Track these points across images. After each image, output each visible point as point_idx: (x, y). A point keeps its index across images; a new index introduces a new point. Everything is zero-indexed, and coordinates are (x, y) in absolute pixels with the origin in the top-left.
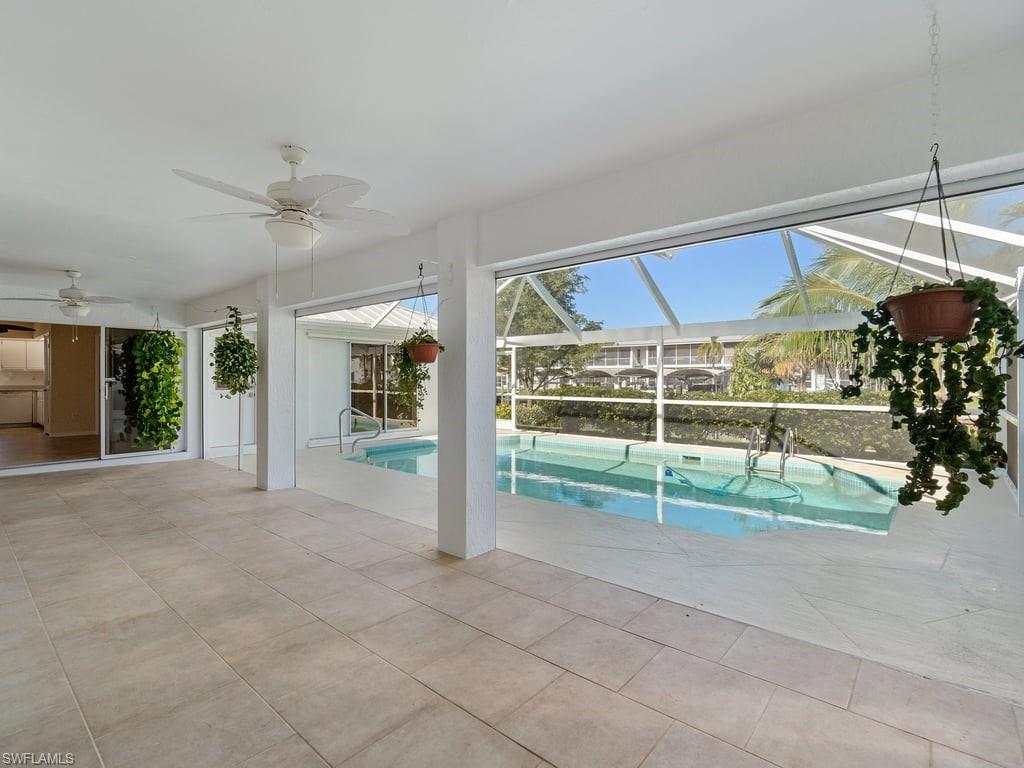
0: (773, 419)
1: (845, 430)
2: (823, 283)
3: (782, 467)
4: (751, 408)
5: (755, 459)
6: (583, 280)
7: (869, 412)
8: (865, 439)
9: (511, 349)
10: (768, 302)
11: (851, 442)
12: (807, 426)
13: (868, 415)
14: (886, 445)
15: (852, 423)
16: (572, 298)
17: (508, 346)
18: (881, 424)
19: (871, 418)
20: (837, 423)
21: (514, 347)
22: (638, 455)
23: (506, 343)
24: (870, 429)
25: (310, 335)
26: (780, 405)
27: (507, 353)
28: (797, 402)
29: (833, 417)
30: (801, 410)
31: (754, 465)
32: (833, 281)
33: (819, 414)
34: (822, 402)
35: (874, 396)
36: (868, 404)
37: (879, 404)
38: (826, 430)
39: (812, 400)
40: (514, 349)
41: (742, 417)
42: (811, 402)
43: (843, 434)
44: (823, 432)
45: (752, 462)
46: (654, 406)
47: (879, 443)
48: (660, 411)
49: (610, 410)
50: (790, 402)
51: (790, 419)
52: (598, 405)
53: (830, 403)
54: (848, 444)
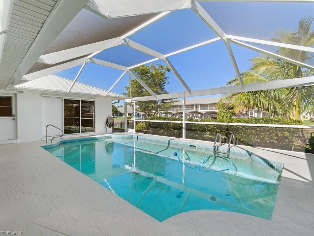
0: (227, 130)
1: (258, 135)
2: (252, 75)
3: (229, 152)
4: (219, 125)
5: (218, 147)
6: (167, 79)
7: (268, 127)
8: (266, 139)
9: (134, 102)
10: (230, 83)
11: (260, 140)
12: (241, 132)
13: (267, 128)
14: (275, 142)
15: (261, 132)
16: (164, 85)
17: (133, 101)
18: (273, 132)
19: (269, 130)
20: (254, 131)
21: (134, 101)
22: (173, 144)
23: (132, 100)
24: (268, 135)
25: (43, 95)
26: (230, 124)
27: (132, 104)
28: (238, 122)
29: (253, 129)
30: (239, 126)
31: (217, 150)
32: (256, 75)
33: (246, 128)
34: (248, 123)
35: (270, 120)
36: (268, 123)
37: (272, 123)
38: (250, 135)
39: (244, 121)
40: (135, 103)
41: (215, 129)
42: (244, 123)
43: (257, 136)
44: (248, 136)
45: (216, 148)
46: (182, 124)
47: (272, 140)
48: (184, 126)
49: (167, 125)
50: (235, 122)
51: (235, 129)
52: (163, 124)
53: (251, 123)
54: (259, 141)
